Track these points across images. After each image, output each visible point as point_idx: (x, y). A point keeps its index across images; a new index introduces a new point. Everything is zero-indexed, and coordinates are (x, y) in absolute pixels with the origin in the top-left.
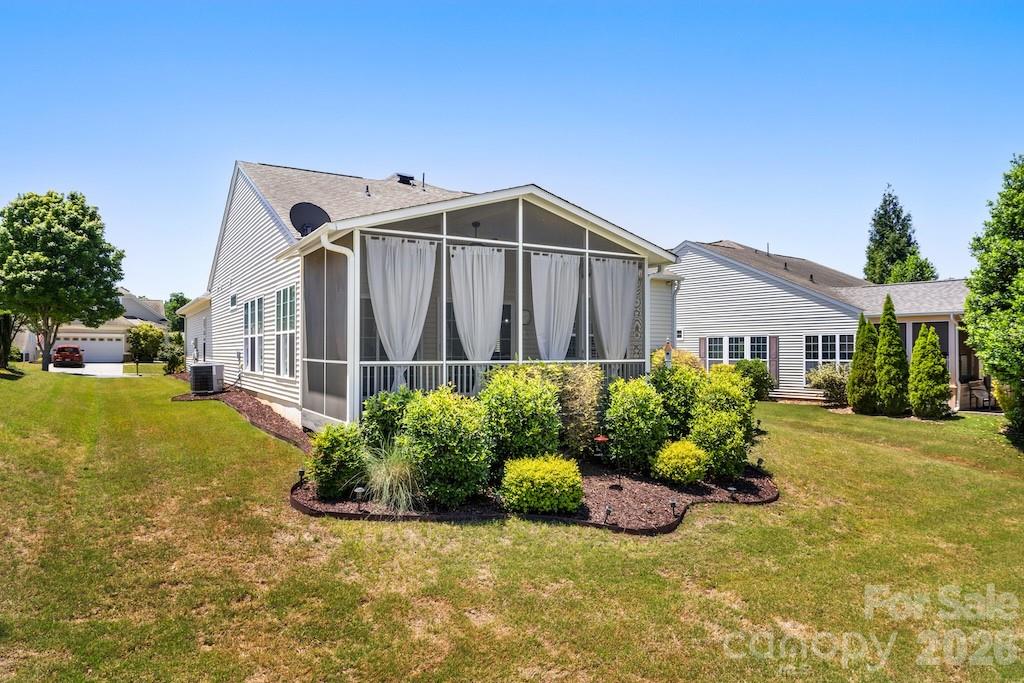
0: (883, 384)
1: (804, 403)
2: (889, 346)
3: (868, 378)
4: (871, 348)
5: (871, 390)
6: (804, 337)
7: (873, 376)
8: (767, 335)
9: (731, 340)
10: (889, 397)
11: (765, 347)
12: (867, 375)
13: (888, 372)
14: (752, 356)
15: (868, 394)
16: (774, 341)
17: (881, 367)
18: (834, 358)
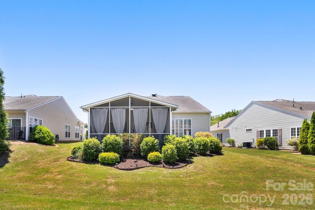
0: (310, 143)
1: (287, 151)
2: (313, 130)
3: (304, 141)
4: (306, 131)
5: (305, 146)
6: (291, 129)
7: (306, 141)
8: (278, 128)
9: (266, 131)
10: (312, 148)
11: (277, 133)
12: (304, 140)
13: (312, 139)
14: (273, 136)
15: (304, 147)
16: (280, 130)
17: (310, 137)
18: (295, 136)
